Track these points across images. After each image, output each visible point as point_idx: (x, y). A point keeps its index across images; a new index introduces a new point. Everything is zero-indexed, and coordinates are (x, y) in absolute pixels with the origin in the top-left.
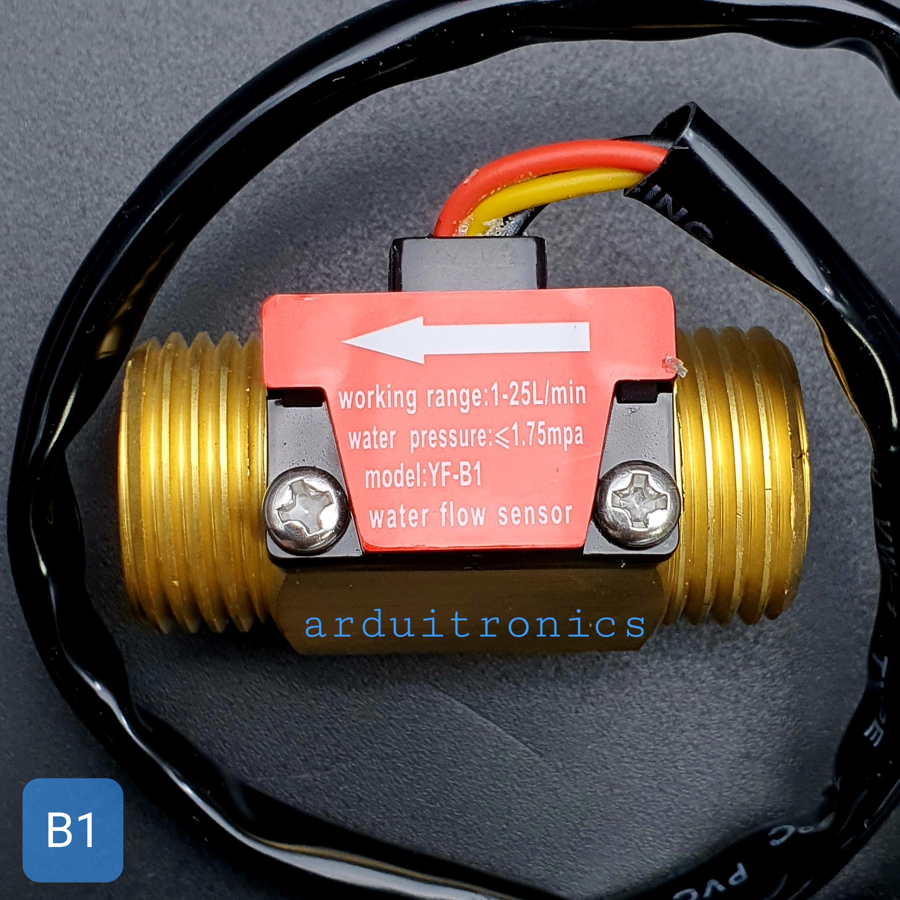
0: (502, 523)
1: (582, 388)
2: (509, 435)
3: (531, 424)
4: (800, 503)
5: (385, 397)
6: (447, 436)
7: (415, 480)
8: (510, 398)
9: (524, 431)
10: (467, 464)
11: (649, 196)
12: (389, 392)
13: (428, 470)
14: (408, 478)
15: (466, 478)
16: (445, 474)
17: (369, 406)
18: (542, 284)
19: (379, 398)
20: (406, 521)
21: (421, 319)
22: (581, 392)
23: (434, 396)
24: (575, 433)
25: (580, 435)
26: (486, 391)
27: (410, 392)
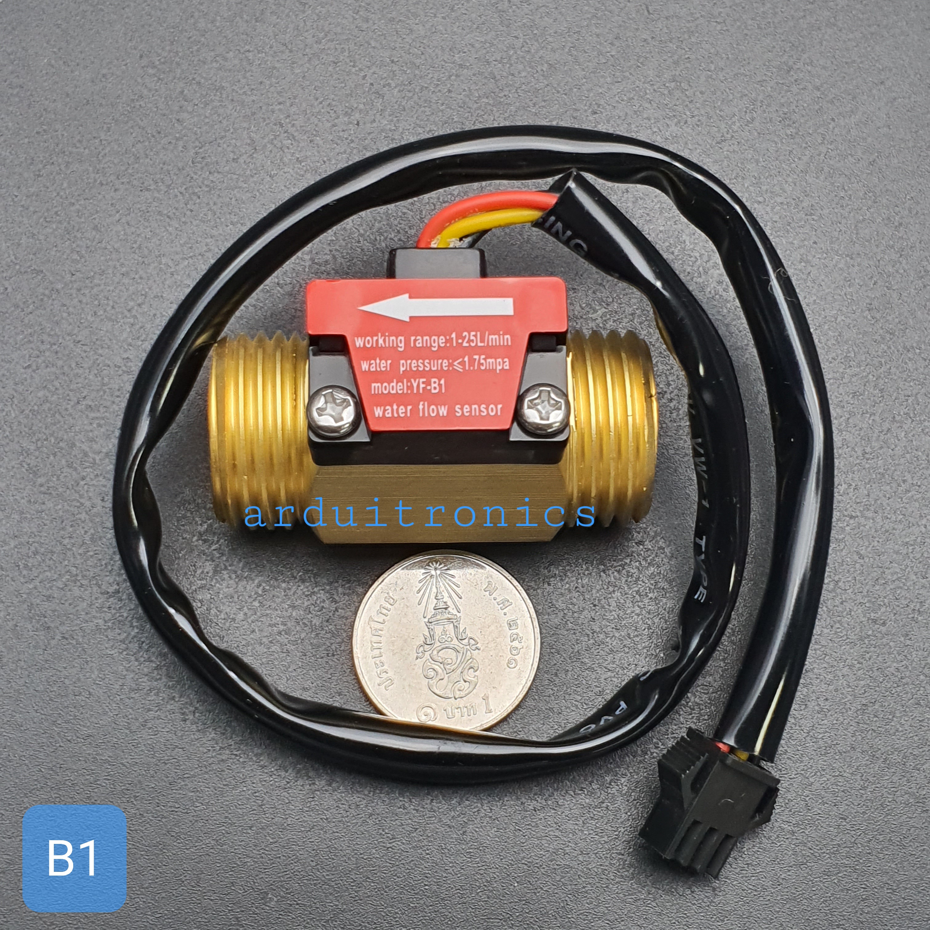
0: (458, 415)
1: (508, 336)
2: (463, 363)
3: (476, 357)
4: (651, 426)
5: (384, 341)
6: (423, 364)
7: (403, 389)
8: (463, 341)
9: (472, 361)
10: (436, 380)
11: (547, 225)
12: (387, 338)
13: (412, 384)
14: (399, 388)
15: (435, 388)
16: (422, 386)
17: (374, 345)
18: (484, 274)
19: (381, 341)
20: (398, 413)
21: (407, 296)
22: (507, 339)
23: (415, 340)
24: (504, 362)
25: (507, 363)
26: (448, 338)
27: (400, 338)
